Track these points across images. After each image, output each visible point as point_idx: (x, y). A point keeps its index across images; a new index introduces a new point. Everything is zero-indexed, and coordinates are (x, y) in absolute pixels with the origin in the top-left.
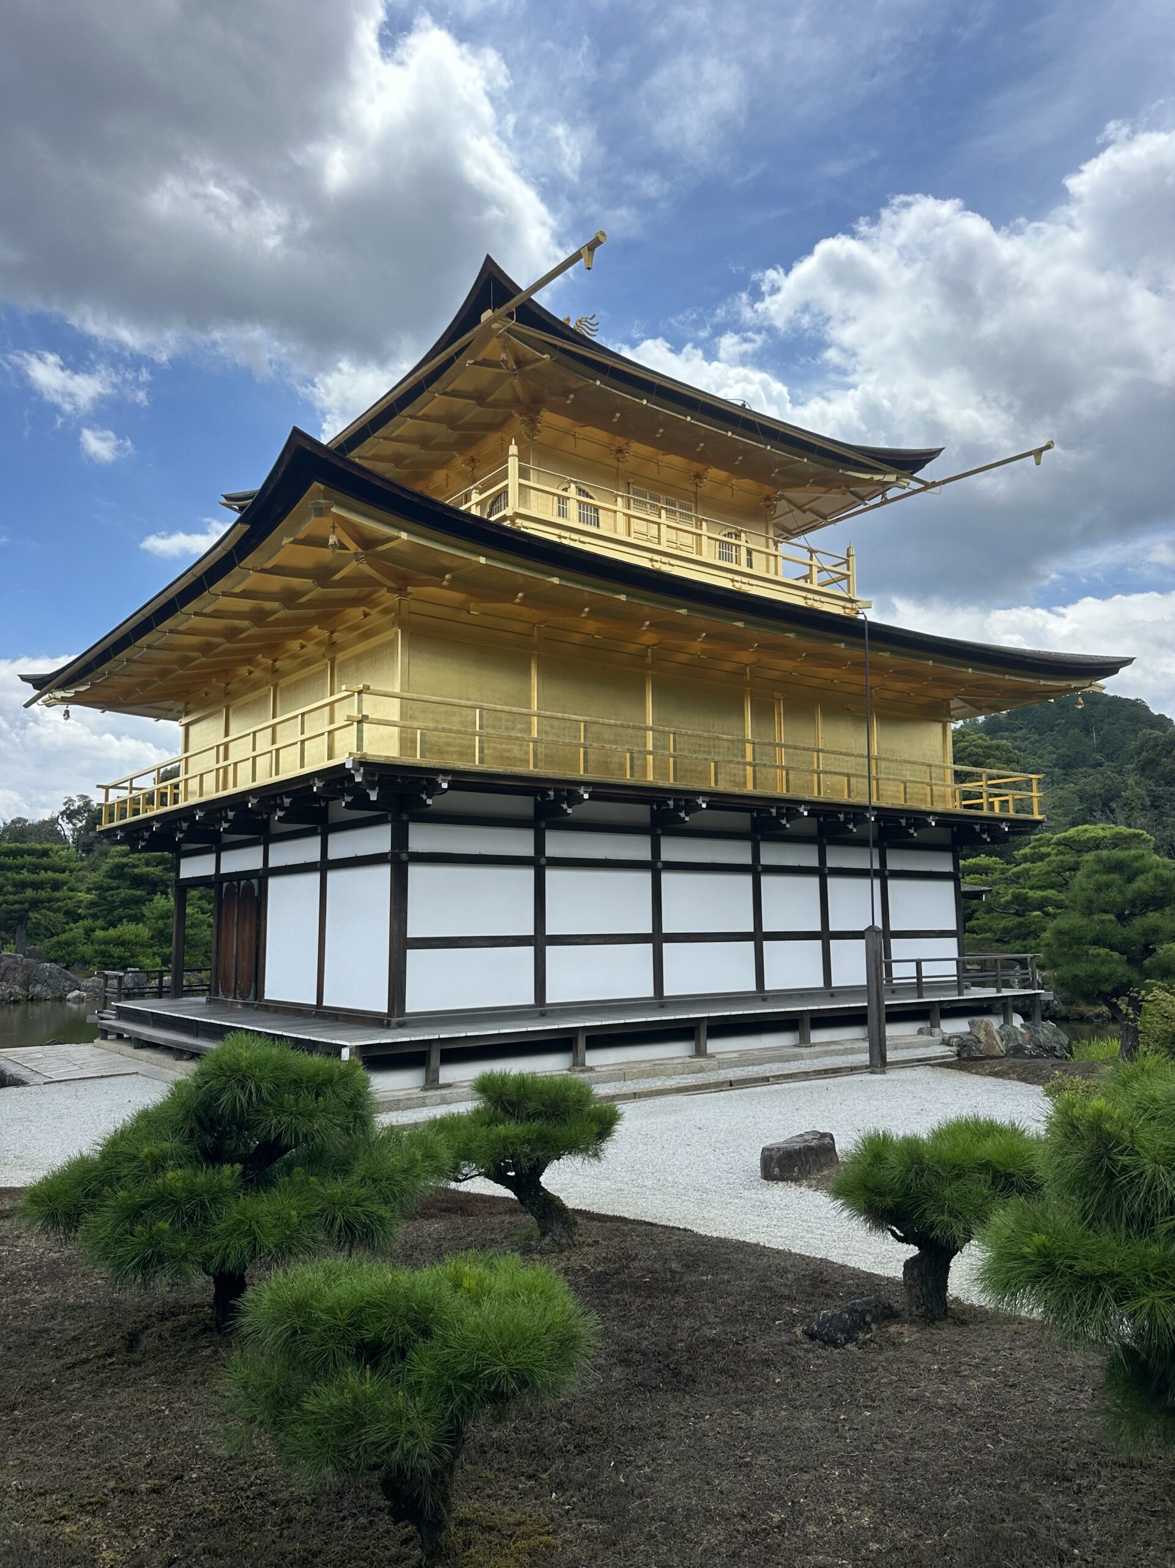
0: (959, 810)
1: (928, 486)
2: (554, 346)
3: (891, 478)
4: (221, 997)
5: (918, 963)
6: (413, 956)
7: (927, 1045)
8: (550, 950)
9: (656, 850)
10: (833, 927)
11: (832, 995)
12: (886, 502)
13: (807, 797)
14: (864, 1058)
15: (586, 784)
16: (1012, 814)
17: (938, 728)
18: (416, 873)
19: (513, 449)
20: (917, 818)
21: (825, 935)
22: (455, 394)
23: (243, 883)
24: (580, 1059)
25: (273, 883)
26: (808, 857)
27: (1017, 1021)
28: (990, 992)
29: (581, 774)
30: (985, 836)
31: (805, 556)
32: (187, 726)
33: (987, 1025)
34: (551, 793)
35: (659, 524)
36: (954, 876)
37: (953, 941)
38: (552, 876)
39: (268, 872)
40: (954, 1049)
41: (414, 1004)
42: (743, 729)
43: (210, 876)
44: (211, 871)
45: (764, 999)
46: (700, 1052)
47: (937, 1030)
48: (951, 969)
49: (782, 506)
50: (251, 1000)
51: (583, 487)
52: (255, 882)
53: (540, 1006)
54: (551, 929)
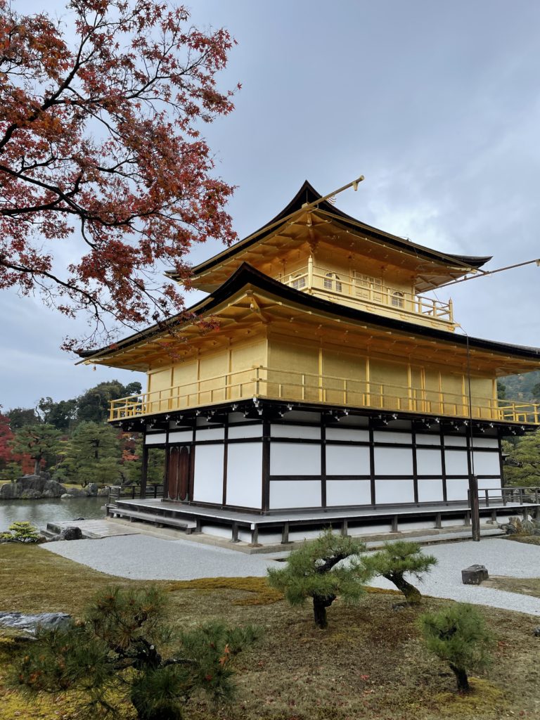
0: (503, 420)
1: (485, 273)
2: (331, 217)
3: (469, 269)
4: (169, 499)
5: (486, 491)
6: (273, 484)
7: (491, 528)
8: (328, 482)
9: (371, 437)
10: (447, 474)
11: (447, 505)
12: (465, 279)
13: (439, 414)
14: (470, 534)
15: (347, 408)
16: (526, 422)
17: (491, 381)
18: (273, 446)
19: (310, 260)
20: (485, 424)
21: (444, 477)
22: (284, 235)
23: (181, 447)
24: (345, 531)
25: (197, 448)
26: (436, 441)
27: (530, 518)
28: (517, 505)
29: (344, 403)
30: (513, 432)
31: (432, 304)
32: (150, 375)
33: (518, 519)
34: (331, 412)
35: (370, 291)
36: (499, 450)
37: (499, 481)
38: (329, 448)
39: (194, 443)
40: (505, 530)
41: (273, 505)
42: (408, 383)
43: (163, 444)
44: (164, 441)
45: (418, 506)
46: (394, 530)
47: (495, 522)
48: (499, 493)
49: (419, 280)
50: (186, 500)
51: (338, 276)
52: (188, 447)
53: (324, 508)
54: (328, 473)
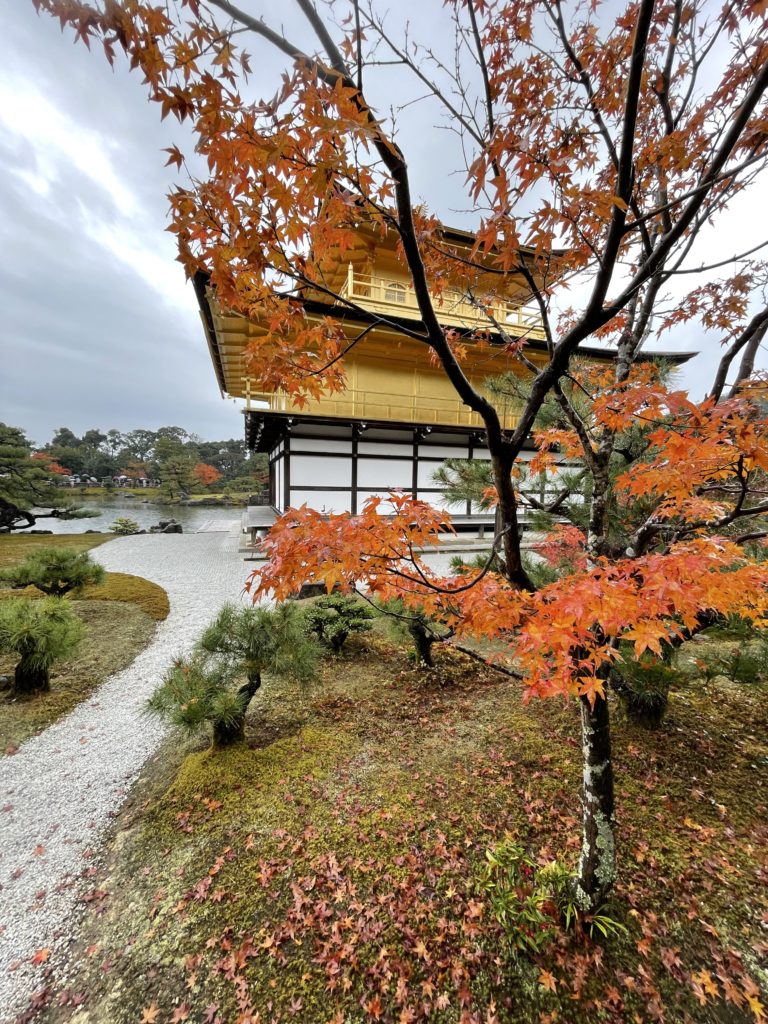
6: (292, 492)
9: (416, 452)
15: (364, 421)
19: (351, 267)
34: (354, 425)
38: (360, 462)
54: (360, 484)
